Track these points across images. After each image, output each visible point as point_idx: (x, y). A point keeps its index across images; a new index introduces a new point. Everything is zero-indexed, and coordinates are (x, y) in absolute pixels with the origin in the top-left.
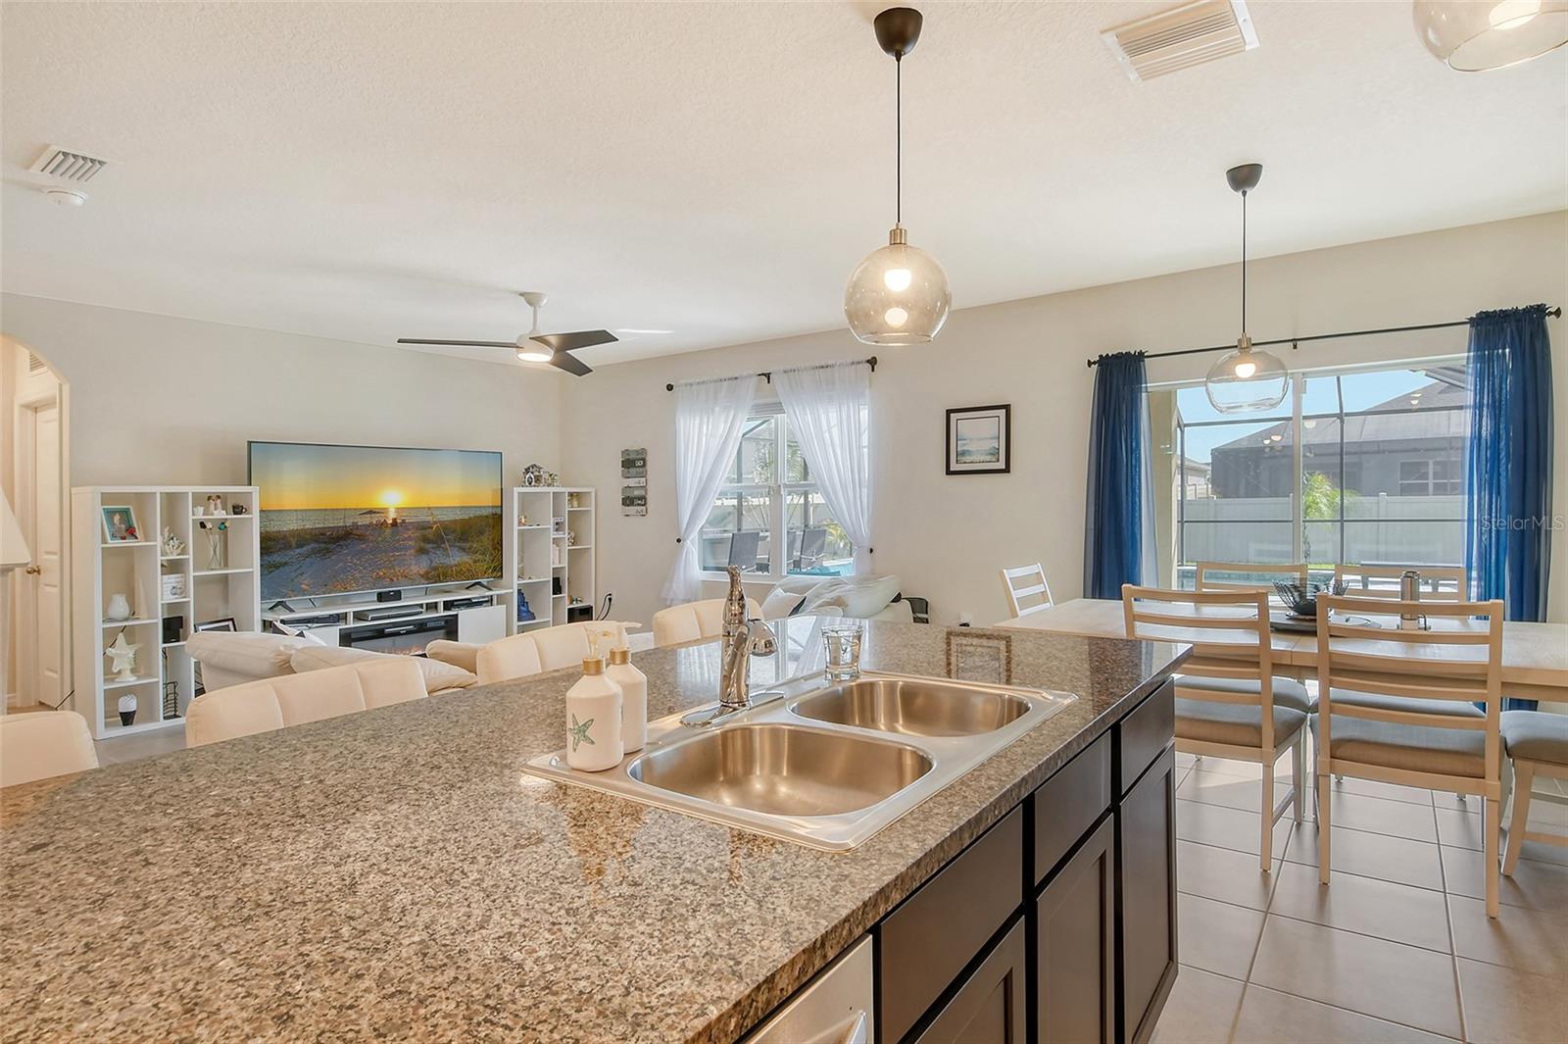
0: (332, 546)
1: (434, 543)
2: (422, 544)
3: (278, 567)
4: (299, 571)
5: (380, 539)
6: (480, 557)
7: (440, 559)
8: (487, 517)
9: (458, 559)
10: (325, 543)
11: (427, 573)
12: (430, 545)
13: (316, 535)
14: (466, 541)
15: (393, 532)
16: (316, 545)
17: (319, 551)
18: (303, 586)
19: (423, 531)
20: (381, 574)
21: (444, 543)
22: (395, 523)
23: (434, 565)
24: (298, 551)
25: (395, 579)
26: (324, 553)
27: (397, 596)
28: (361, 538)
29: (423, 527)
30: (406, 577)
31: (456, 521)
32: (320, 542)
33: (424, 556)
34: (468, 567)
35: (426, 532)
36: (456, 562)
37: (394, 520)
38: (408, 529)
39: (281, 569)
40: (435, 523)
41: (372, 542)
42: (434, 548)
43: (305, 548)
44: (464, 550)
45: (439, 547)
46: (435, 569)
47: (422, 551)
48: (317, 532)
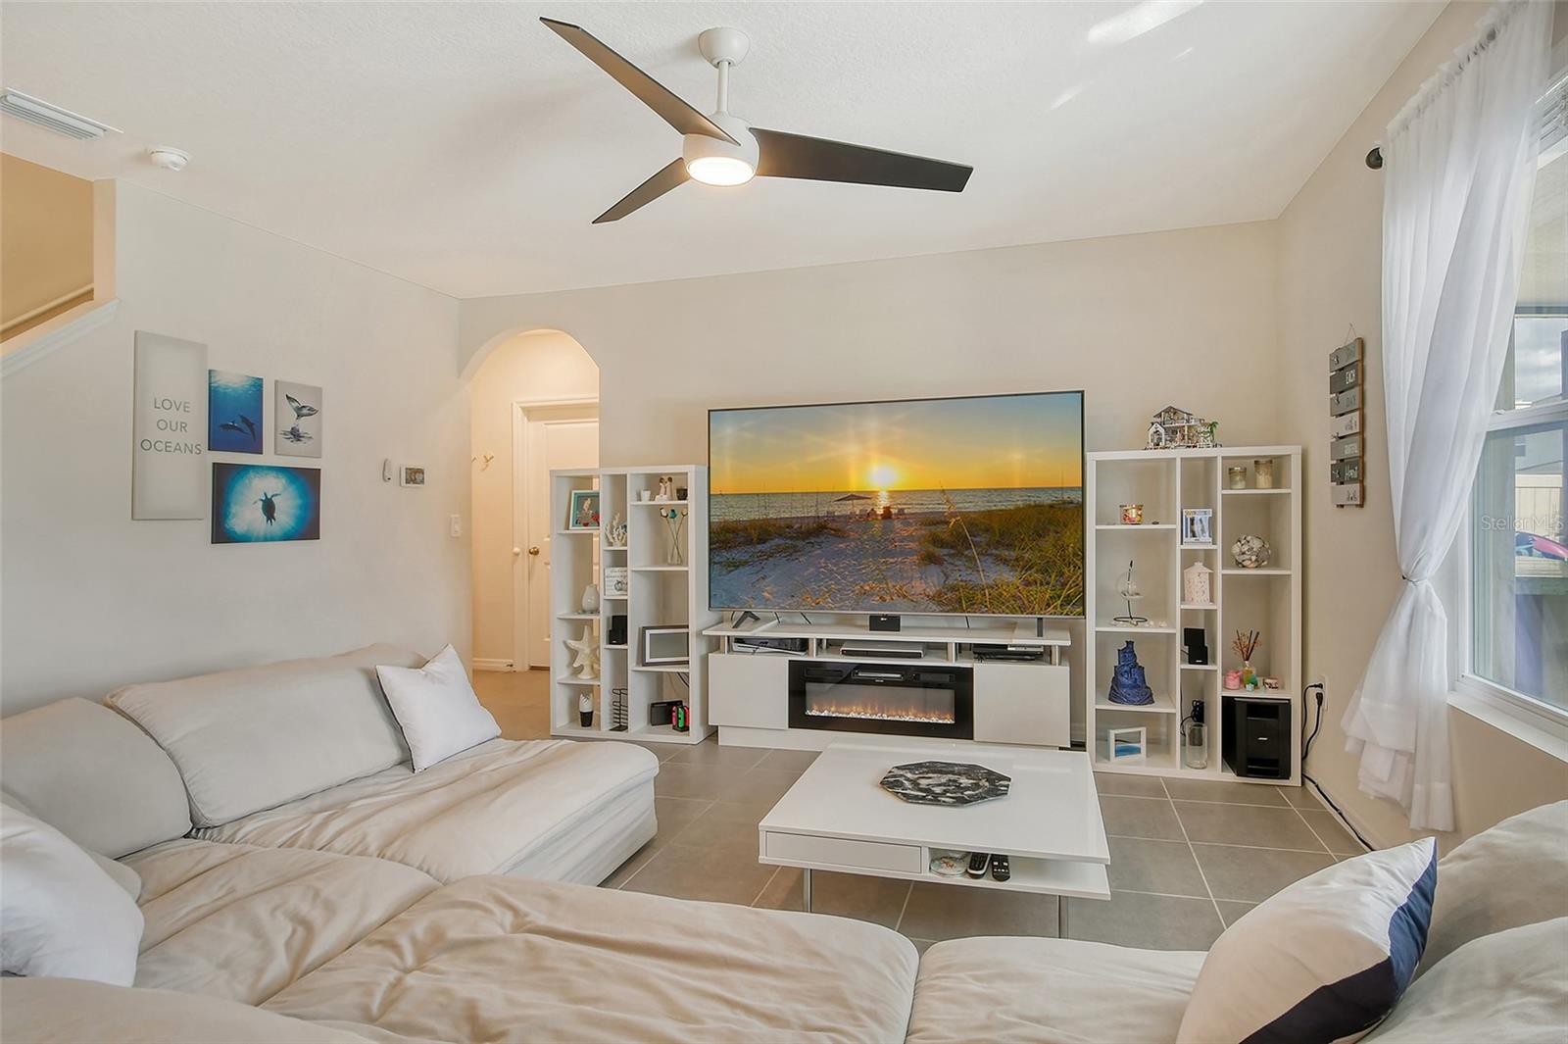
0: (800, 543)
1: (952, 547)
2: (931, 549)
3: (737, 567)
4: (761, 575)
5: (865, 537)
6: (1039, 576)
7: (960, 575)
8: (1051, 506)
9: (993, 576)
10: (791, 538)
11: (939, 594)
12: (945, 551)
13: (780, 527)
14: (1010, 546)
15: (884, 528)
16: (781, 541)
17: (785, 549)
18: (766, 594)
19: (933, 528)
20: (867, 588)
21: (969, 547)
22: (887, 514)
23: (950, 582)
24: (760, 547)
25: (888, 598)
26: (791, 552)
27: (893, 624)
28: (840, 534)
29: (933, 521)
30: (905, 596)
31: (990, 512)
32: (787, 538)
33: (934, 569)
34: (1013, 591)
35: (940, 530)
36: (991, 582)
37: (887, 509)
38: (910, 524)
39: (741, 569)
40: (953, 515)
41: (853, 540)
42: (950, 555)
43: (768, 545)
44: (1005, 561)
45: (959, 554)
46: (953, 589)
47: (930, 559)
48: (783, 524)
